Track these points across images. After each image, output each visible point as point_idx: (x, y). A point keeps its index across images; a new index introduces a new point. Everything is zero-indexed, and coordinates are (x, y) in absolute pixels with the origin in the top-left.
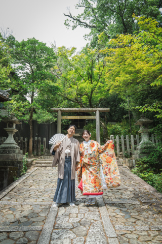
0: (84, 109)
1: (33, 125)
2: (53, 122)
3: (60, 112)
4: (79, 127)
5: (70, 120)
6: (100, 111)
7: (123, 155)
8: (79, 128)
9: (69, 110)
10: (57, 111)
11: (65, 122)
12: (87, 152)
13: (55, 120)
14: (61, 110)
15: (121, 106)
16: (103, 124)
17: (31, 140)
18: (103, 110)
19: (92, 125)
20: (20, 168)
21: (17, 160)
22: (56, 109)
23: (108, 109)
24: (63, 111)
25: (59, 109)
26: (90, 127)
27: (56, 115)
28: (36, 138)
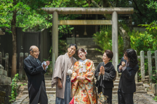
0: (93, 9)
1: (17, 35)
2: (46, 29)
3: (56, 14)
4: (85, 34)
5: (72, 26)
6: (117, 12)
7: (150, 80)
8: (85, 36)
9: (70, 12)
10: (52, 13)
11: (63, 29)
12: (82, 70)
13: (48, 25)
14: (57, 11)
15: (149, 6)
16: (123, 31)
17: (15, 57)
18: (123, 12)
19: (106, 33)
20: (8, 93)
21: (3, 83)
22: (51, 9)
23: (132, 9)
24: (61, 12)
25: (54, 9)
26: (103, 35)
27: (49, 17)
28: (22, 54)
